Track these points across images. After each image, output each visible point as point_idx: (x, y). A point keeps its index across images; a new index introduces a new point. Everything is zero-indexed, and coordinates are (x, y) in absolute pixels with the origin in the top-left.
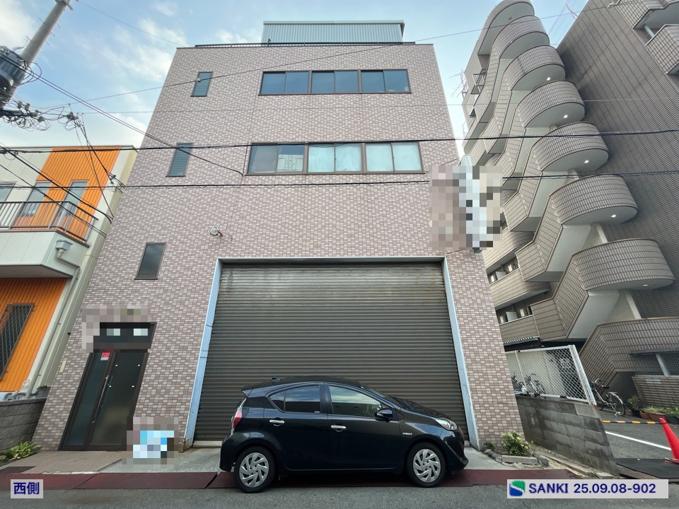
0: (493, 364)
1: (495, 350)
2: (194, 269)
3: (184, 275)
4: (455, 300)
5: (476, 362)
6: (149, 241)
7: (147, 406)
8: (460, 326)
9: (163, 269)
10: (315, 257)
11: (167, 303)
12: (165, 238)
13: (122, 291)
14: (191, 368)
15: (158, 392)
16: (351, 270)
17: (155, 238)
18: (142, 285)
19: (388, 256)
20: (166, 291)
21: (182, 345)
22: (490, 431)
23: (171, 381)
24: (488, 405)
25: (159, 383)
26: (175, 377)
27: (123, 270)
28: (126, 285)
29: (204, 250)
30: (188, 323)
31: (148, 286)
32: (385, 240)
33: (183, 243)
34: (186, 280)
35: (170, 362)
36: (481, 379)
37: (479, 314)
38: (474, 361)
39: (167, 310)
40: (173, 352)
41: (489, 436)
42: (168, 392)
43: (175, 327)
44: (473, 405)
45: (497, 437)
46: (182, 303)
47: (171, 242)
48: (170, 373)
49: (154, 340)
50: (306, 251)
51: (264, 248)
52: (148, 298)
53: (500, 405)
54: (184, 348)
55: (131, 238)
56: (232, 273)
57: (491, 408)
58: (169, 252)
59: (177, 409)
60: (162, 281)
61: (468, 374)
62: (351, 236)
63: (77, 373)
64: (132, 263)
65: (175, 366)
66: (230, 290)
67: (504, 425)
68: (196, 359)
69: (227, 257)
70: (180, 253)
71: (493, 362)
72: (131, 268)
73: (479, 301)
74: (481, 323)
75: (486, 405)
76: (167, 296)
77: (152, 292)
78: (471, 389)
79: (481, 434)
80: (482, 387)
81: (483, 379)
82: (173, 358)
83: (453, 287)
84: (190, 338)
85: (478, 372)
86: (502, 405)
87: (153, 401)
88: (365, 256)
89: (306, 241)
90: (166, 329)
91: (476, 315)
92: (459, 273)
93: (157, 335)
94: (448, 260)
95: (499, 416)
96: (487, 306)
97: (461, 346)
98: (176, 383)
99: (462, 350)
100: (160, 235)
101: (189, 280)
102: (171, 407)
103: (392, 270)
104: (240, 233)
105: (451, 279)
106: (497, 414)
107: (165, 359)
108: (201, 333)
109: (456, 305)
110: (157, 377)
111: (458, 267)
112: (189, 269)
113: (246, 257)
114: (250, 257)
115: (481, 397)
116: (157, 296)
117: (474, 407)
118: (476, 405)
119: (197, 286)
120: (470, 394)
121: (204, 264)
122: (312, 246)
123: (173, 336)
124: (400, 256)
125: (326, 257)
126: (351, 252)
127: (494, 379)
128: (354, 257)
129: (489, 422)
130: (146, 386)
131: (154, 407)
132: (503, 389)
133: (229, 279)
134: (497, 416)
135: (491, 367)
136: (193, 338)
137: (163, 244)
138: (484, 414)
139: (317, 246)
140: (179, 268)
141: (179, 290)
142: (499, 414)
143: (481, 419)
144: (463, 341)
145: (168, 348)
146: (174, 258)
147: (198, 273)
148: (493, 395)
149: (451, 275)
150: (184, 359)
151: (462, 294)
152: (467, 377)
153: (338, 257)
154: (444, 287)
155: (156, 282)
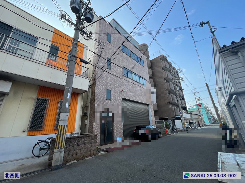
6: (107, 88)
7: (116, 133)
9: (112, 98)
13: (104, 103)
18: (108, 101)
27: (103, 96)
28: (104, 101)
29: (119, 94)
31: (110, 102)
33: (114, 91)
47: (112, 90)
51: (129, 96)
55: (102, 86)
58: (112, 93)
60: (112, 101)
63: (99, 126)
65: (119, 123)
87: (116, 131)
94: (150, 105)
100: (109, 87)
101: (117, 102)
105: (150, 108)
110: (116, 126)
112: (117, 99)
113: (126, 98)
121: (119, 98)
122: (135, 98)
126: (140, 101)
137: (110, 90)
140: (115, 98)
146: (113, 95)
147: (119, 100)
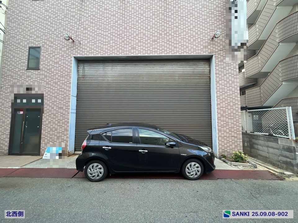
0: (233, 117)
1: (235, 110)
2: (60, 63)
3: (55, 67)
4: (216, 82)
5: (223, 116)
6: (30, 45)
8: (217, 96)
9: (42, 63)
10: (132, 55)
11: (47, 83)
12: (40, 44)
14: (67, 118)
15: (51, 130)
16: (154, 64)
17: (34, 44)
18: (32, 73)
19: (178, 54)
20: (46, 76)
21: (60, 106)
22: (225, 149)
23: (57, 124)
24: (226, 138)
25: (51, 125)
26: (59, 122)
27: (19, 64)
29: (64, 51)
30: (61, 94)
31: (35, 74)
32: (176, 43)
33: (51, 46)
34: (56, 70)
35: (55, 115)
36: (224, 125)
37: (229, 90)
38: (222, 116)
39: (48, 87)
40: (55, 110)
41: (224, 152)
42: (56, 129)
43: (54, 97)
44: (218, 137)
45: (228, 152)
46: (56, 83)
47: (43, 46)
48: (56, 121)
49: (44, 104)
50: (126, 51)
51: (100, 49)
52: (37, 81)
53: (233, 138)
54: (61, 108)
55: (19, 44)
56: (84, 66)
57: (227, 139)
58: (44, 52)
59: (62, 138)
60: (43, 70)
61: (218, 122)
62: (155, 41)
63: (8, 120)
64: (23, 59)
65: (58, 117)
66: (84, 76)
67: (233, 147)
68: (69, 113)
69: (79, 56)
70: (50, 53)
71: (233, 116)
72: (23, 63)
73: (230, 82)
74: (230, 95)
75: (225, 138)
76: (47, 79)
77: (38, 77)
78: (218, 130)
79: (220, 151)
80: (224, 129)
81: (225, 125)
82: (56, 113)
83: (216, 74)
84: (64, 103)
85: (223, 121)
86: (234, 138)
87: (48, 134)
88: (163, 54)
89: (126, 44)
90: (49, 98)
91: (228, 90)
92: (221, 65)
93: (45, 101)
94: (215, 57)
95: (231, 143)
96: (235, 85)
97: (216, 107)
98: (60, 125)
99: (216, 110)
100: (36, 41)
101: (58, 70)
102: (59, 136)
103: (179, 64)
104: (85, 40)
105: (215, 68)
106: (230, 142)
107: (52, 113)
108: (69, 100)
109: (216, 84)
111: (221, 61)
113: (90, 55)
114: (92, 55)
115: (223, 134)
116: (41, 79)
117: (218, 138)
118: (219, 138)
119: (63, 73)
120: (217, 132)
121: (66, 60)
122: (130, 48)
123: (54, 101)
124: (185, 54)
125: (139, 55)
126: (155, 52)
127: (232, 125)
128: (156, 55)
129: (225, 145)
130: (44, 127)
131: (50, 136)
132: (236, 130)
133: (83, 70)
134: (230, 143)
135: (231, 119)
136: (65, 103)
137: (39, 47)
138: (224, 142)
139: (134, 48)
140: (51, 63)
141: (53, 76)
142: (231, 142)
143: (221, 144)
144: (218, 105)
145: (53, 108)
146: (47, 56)
147: (63, 65)
148: (230, 133)
149: (216, 66)
150: (62, 113)
151: (221, 78)
152: (217, 124)
153: (146, 55)
154: (210, 75)
155: (39, 71)
